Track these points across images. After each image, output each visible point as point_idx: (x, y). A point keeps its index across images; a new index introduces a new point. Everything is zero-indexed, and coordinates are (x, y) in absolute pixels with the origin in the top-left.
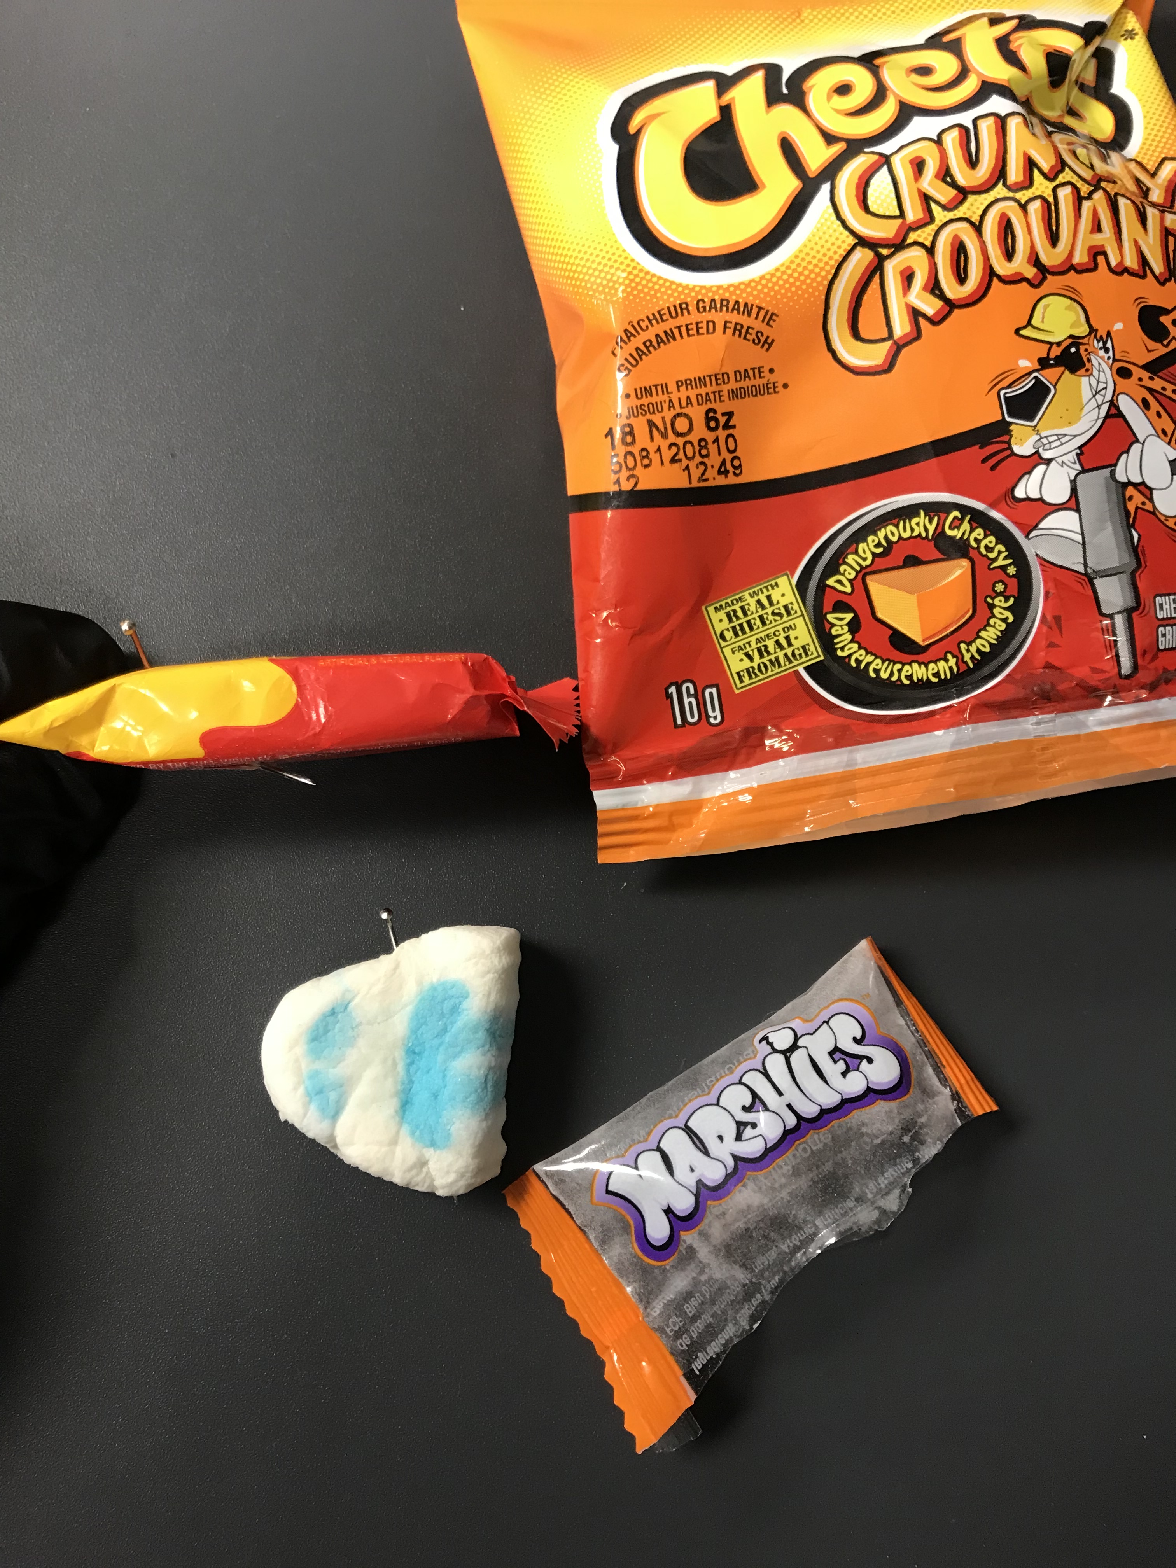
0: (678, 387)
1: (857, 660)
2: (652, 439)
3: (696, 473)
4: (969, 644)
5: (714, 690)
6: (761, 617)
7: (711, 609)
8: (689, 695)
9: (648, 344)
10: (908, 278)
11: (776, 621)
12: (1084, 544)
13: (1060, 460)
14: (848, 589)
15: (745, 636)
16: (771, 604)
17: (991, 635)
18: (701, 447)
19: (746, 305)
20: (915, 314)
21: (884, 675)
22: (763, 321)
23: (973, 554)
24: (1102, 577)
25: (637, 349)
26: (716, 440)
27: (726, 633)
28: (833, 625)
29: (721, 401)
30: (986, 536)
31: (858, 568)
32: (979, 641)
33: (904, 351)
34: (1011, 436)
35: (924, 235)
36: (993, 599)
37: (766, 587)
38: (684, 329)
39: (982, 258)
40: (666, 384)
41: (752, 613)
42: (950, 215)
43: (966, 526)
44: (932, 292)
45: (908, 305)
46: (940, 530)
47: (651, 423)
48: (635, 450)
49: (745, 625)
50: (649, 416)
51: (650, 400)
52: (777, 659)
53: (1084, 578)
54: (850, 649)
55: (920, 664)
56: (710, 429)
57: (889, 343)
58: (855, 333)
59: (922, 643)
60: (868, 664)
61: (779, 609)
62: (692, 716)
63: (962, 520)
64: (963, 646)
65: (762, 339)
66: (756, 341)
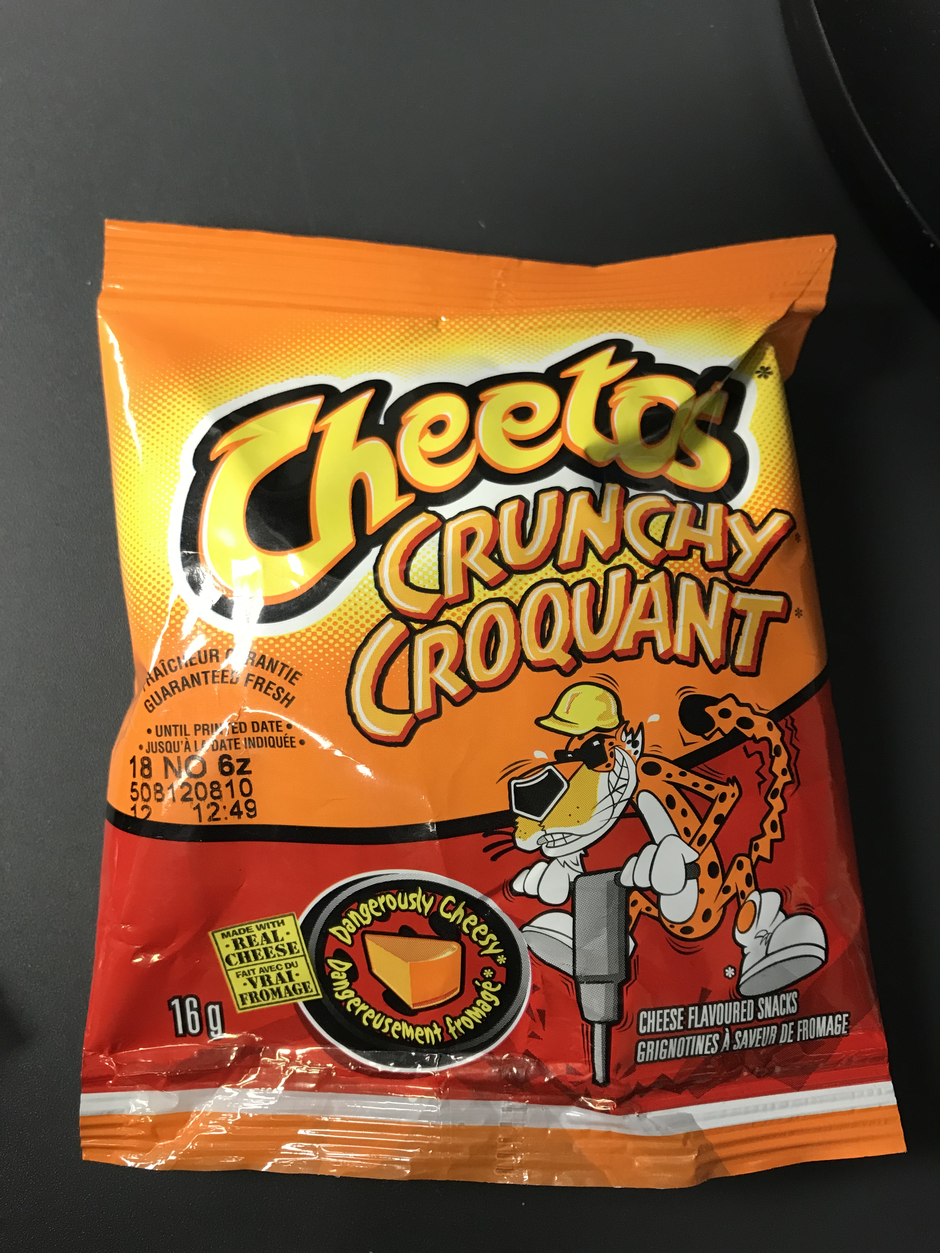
0: (196, 730)
1: (352, 1006)
2: (166, 777)
3: (206, 813)
4: (454, 1019)
5: (217, 1008)
6: (266, 950)
7: (218, 935)
8: (192, 1009)
9: (174, 686)
10: (436, 655)
11: (279, 956)
12: (574, 949)
13: (562, 860)
14: (349, 941)
15: (250, 963)
16: (276, 939)
17: (476, 1014)
18: (213, 790)
19: (271, 660)
20: (438, 691)
21: (376, 1026)
22: (286, 678)
23: (464, 939)
24: (588, 983)
25: (163, 688)
26: (230, 784)
27: (232, 958)
28: (333, 970)
29: (236, 748)
30: (479, 924)
31: (359, 925)
32: (463, 1018)
33: (422, 727)
34: (516, 828)
35: (457, 615)
36: (481, 982)
37: (273, 923)
38: (210, 675)
39: (514, 641)
40: (185, 726)
41: (258, 945)
42: (491, 594)
43: (460, 911)
44: (457, 673)
45: (432, 681)
46: (435, 909)
47: (167, 761)
48: (151, 783)
49: (251, 954)
50: (165, 754)
51: (168, 738)
52: (278, 989)
53: (571, 980)
54: (347, 994)
55: (409, 1025)
56: (223, 773)
57: (409, 716)
58: (378, 701)
59: (411, 1006)
60: (362, 1012)
61: (283, 945)
62: (194, 1028)
63: (456, 906)
64: (448, 1020)
65: (283, 695)
66: (276, 696)
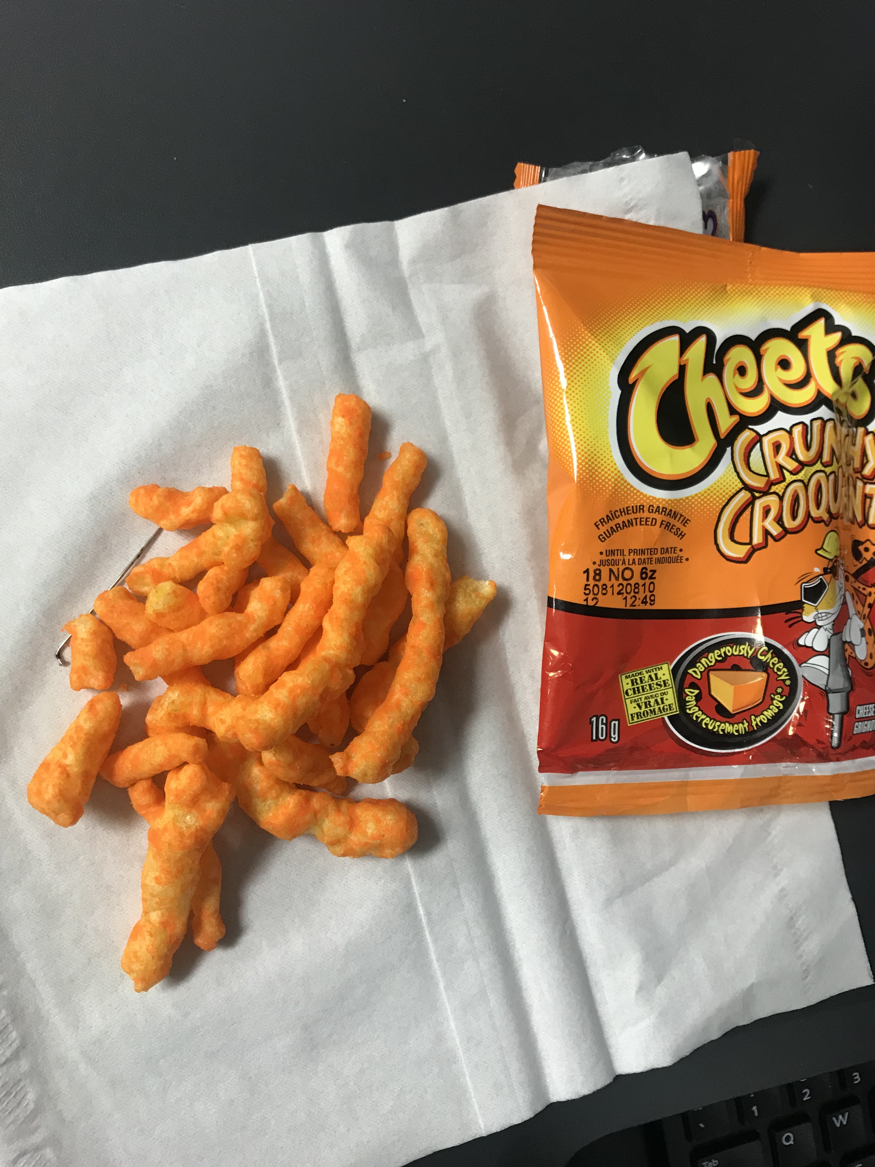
0: (630, 553)
1: (697, 717)
2: (610, 580)
3: (630, 601)
4: (756, 717)
5: (617, 723)
6: (650, 685)
7: (623, 677)
8: (602, 723)
9: (618, 526)
10: (767, 511)
11: (657, 688)
12: (828, 675)
13: (825, 627)
14: (699, 677)
15: (639, 694)
16: (657, 678)
17: (769, 714)
18: (635, 588)
19: (675, 512)
20: (766, 533)
21: (710, 728)
22: (682, 522)
23: (770, 671)
24: (833, 693)
25: (612, 528)
26: (644, 585)
27: (629, 691)
28: (688, 695)
29: (651, 564)
30: (779, 662)
31: (706, 666)
32: (762, 716)
33: (757, 553)
34: (803, 610)
35: (779, 488)
36: (774, 696)
37: (655, 669)
38: (638, 520)
39: (806, 506)
40: (623, 550)
41: (646, 682)
42: (794, 478)
43: (769, 655)
44: (777, 523)
45: (763, 527)
46: (755, 654)
47: (611, 571)
48: (600, 584)
49: (640, 688)
50: (611, 567)
51: (613, 557)
52: (654, 710)
53: (824, 692)
54: (694, 710)
55: (730, 724)
56: (642, 578)
57: (749, 546)
58: (732, 538)
59: (732, 713)
60: (703, 720)
61: (660, 682)
62: (602, 736)
63: (768, 652)
64: (753, 718)
65: (679, 533)
66: (676, 533)
